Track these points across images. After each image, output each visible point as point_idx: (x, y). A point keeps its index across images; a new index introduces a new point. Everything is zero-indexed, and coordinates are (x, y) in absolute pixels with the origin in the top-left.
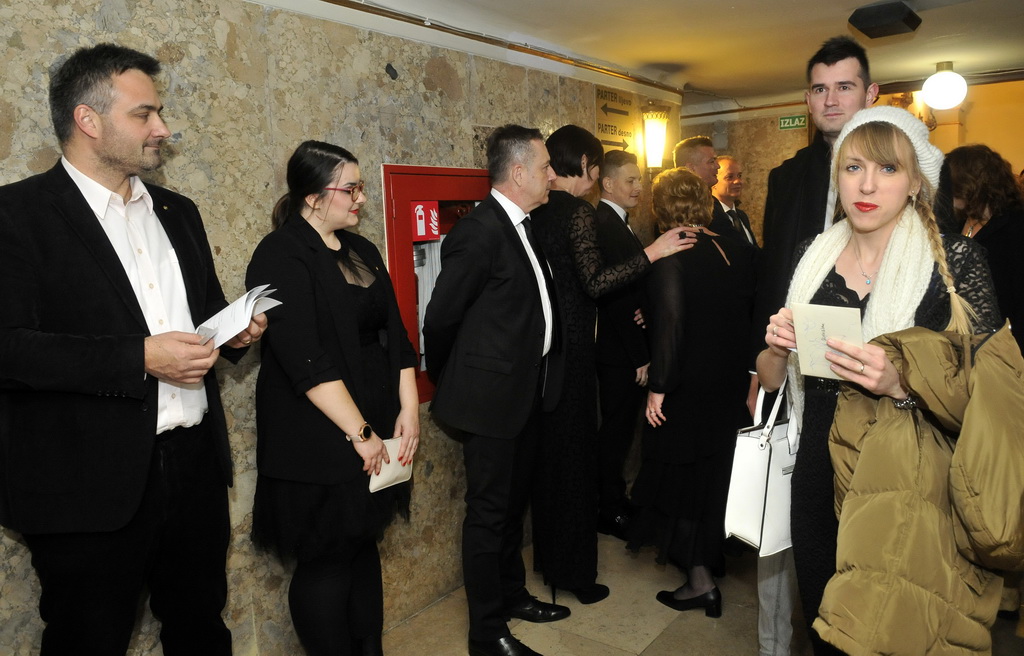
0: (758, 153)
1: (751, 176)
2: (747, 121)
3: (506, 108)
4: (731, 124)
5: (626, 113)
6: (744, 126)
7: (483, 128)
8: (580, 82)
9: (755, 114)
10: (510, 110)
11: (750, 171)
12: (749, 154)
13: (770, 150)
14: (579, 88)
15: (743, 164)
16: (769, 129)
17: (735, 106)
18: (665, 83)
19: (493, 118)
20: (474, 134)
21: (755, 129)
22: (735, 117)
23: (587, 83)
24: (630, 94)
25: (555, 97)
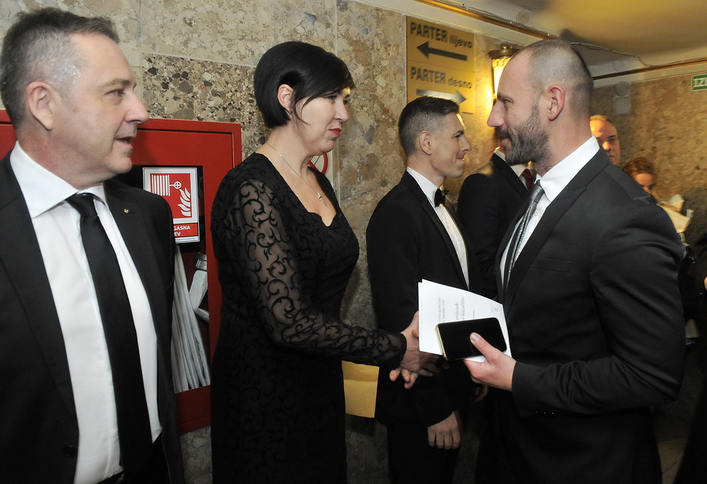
0: (666, 118)
1: (658, 144)
2: (654, 82)
3: (222, 33)
4: (636, 86)
5: (464, 58)
6: (650, 87)
7: (170, 58)
8: (377, 10)
9: (663, 73)
10: (231, 36)
11: (657, 139)
12: (655, 119)
13: (680, 114)
14: (377, 17)
15: (649, 131)
16: (680, 90)
17: (640, 66)
18: (528, 25)
19: (193, 45)
20: (148, 66)
21: (663, 91)
22: (640, 77)
23: (392, 13)
24: (472, 35)
25: (328, 25)
